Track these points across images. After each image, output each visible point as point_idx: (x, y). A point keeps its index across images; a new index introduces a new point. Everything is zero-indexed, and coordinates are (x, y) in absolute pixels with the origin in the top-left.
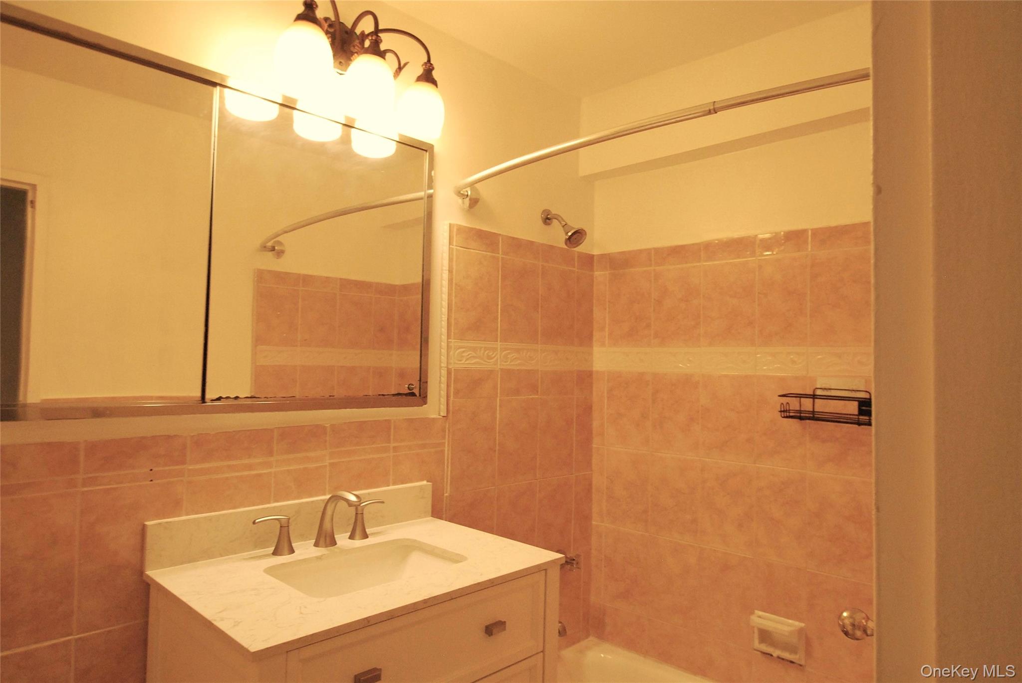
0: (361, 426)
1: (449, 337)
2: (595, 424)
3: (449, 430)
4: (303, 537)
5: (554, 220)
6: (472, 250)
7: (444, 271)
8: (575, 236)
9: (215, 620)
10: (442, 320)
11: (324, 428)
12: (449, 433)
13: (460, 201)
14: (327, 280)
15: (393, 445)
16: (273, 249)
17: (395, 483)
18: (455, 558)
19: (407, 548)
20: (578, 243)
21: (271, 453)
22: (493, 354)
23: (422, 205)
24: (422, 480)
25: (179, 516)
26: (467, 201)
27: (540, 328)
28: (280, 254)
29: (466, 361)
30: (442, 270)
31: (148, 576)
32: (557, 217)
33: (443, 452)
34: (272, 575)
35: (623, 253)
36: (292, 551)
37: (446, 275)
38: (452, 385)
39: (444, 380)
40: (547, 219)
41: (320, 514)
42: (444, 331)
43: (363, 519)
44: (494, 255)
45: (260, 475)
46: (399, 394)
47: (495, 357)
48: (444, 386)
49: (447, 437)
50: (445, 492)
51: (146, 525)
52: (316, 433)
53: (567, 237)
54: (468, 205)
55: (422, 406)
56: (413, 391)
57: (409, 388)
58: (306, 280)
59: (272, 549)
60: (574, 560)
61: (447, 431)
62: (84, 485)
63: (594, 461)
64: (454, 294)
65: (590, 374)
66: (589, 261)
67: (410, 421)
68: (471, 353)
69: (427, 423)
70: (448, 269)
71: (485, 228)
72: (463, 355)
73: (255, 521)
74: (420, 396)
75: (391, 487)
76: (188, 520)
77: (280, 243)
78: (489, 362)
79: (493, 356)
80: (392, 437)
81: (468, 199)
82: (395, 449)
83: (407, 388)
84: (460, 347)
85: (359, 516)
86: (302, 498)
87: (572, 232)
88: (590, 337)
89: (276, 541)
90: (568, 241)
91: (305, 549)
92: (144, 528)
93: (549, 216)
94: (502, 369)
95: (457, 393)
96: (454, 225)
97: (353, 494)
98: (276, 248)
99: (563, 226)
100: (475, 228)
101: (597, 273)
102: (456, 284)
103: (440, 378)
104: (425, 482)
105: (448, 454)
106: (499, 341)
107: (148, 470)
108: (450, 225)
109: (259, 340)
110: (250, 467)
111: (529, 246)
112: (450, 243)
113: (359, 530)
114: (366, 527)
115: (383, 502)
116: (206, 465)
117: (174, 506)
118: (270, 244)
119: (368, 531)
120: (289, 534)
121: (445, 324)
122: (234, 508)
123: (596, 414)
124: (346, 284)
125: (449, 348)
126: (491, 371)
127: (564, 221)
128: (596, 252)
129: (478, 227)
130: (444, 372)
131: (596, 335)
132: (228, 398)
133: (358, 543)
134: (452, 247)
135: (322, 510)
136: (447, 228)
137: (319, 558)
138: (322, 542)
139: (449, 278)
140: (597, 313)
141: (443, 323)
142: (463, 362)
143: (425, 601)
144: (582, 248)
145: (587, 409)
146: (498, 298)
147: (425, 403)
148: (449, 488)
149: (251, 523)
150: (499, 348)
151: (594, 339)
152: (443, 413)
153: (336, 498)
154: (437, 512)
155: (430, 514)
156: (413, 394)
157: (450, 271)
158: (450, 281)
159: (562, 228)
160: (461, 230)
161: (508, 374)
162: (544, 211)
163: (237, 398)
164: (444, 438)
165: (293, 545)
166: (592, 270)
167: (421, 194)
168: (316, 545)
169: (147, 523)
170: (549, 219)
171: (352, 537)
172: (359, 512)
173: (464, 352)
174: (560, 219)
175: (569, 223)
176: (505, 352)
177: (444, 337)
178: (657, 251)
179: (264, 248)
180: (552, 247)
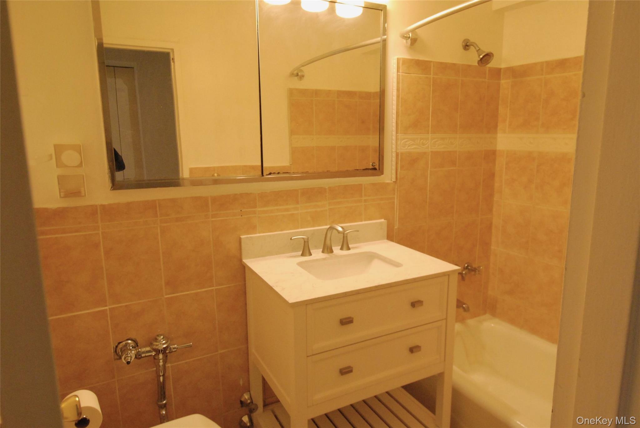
0: (346, 188)
1: (397, 133)
2: (497, 185)
3: (397, 190)
4: (316, 247)
5: (472, 46)
6: (412, 74)
7: (394, 90)
8: (485, 58)
9: (274, 286)
10: (393, 122)
11: (325, 189)
12: (397, 192)
13: (405, 41)
14: (329, 93)
15: (364, 198)
16: (297, 75)
17: (365, 220)
18: (397, 265)
19: (371, 257)
20: (487, 62)
21: (297, 203)
22: (426, 142)
23: (380, 46)
24: (381, 218)
25: (255, 234)
26: (409, 41)
27: (459, 123)
28: (301, 77)
29: (408, 147)
30: (393, 90)
31: (243, 262)
32: (473, 44)
33: (394, 203)
34: (301, 267)
35: (522, 66)
36: (311, 254)
37: (395, 93)
38: (399, 163)
39: (394, 159)
40: (466, 46)
41: (324, 236)
42: (394, 129)
43: (347, 239)
44: (427, 76)
45: (293, 214)
46: (366, 169)
47: (427, 144)
48: (394, 163)
49: (396, 193)
50: (395, 225)
51: (241, 238)
52: (321, 192)
53: (479, 59)
54: (410, 44)
55: (380, 176)
56: (375, 167)
57: (372, 165)
58: (317, 93)
59: (301, 253)
60: (476, 269)
61: (396, 190)
62: (212, 218)
63: (494, 209)
64: (400, 105)
65: (494, 152)
66: (497, 73)
67: (374, 184)
68: (411, 142)
69: (383, 186)
70: (396, 89)
71: (422, 58)
72: (407, 143)
73: (291, 238)
74: (379, 169)
75: (364, 222)
76: (260, 236)
77: (302, 71)
78: (423, 147)
79: (426, 143)
80: (363, 194)
81: (410, 40)
82: (365, 201)
83: (371, 165)
84: (404, 139)
85: (345, 238)
86: (315, 227)
87: (483, 55)
88: (496, 127)
89: (303, 248)
90: (480, 62)
91: (317, 254)
92: (240, 239)
93: (468, 44)
94: (432, 152)
95: (402, 167)
96: (400, 59)
97: (339, 226)
98: (299, 74)
99: (477, 51)
100: (415, 59)
101: (503, 82)
102: (402, 98)
103: (392, 158)
104: (383, 220)
105: (397, 205)
106: (430, 133)
107: (240, 211)
108: (398, 59)
109: (292, 132)
110: (287, 210)
111: (453, 67)
112: (398, 71)
113: (345, 245)
114: (349, 243)
115: (358, 231)
116: (265, 209)
117: (252, 229)
118: (296, 72)
119: (350, 246)
120: (308, 245)
121: (394, 124)
122: (282, 230)
123: (497, 179)
124: (340, 93)
125: (397, 139)
126: (425, 153)
127: (478, 47)
128: (503, 66)
129: (417, 58)
130: (394, 155)
131: (500, 126)
132: (274, 173)
133: (345, 252)
134: (400, 74)
135: (325, 233)
136: (395, 61)
137: (324, 259)
138: (326, 250)
139: (397, 95)
140: (501, 109)
141: (393, 124)
142: (406, 148)
143: (376, 287)
144: (493, 64)
145: (492, 175)
146: (430, 105)
147: (383, 174)
148: (397, 223)
149: (290, 239)
150: (430, 138)
151: (499, 128)
152: (394, 180)
153: (332, 228)
154: (390, 237)
155: (386, 237)
156: (375, 169)
157: (398, 90)
158: (398, 96)
159: (476, 52)
160: (405, 61)
161: (435, 154)
162: (465, 40)
163: (279, 173)
164: (394, 194)
165: (311, 251)
166: (499, 79)
167: (379, 39)
168: (323, 252)
169: (242, 237)
170: (467, 46)
171: (342, 249)
172: (345, 236)
173: (407, 141)
174: (475, 46)
175: (482, 48)
176: (434, 141)
177: (394, 133)
178: (548, 63)
179: (292, 75)
180: (469, 66)
